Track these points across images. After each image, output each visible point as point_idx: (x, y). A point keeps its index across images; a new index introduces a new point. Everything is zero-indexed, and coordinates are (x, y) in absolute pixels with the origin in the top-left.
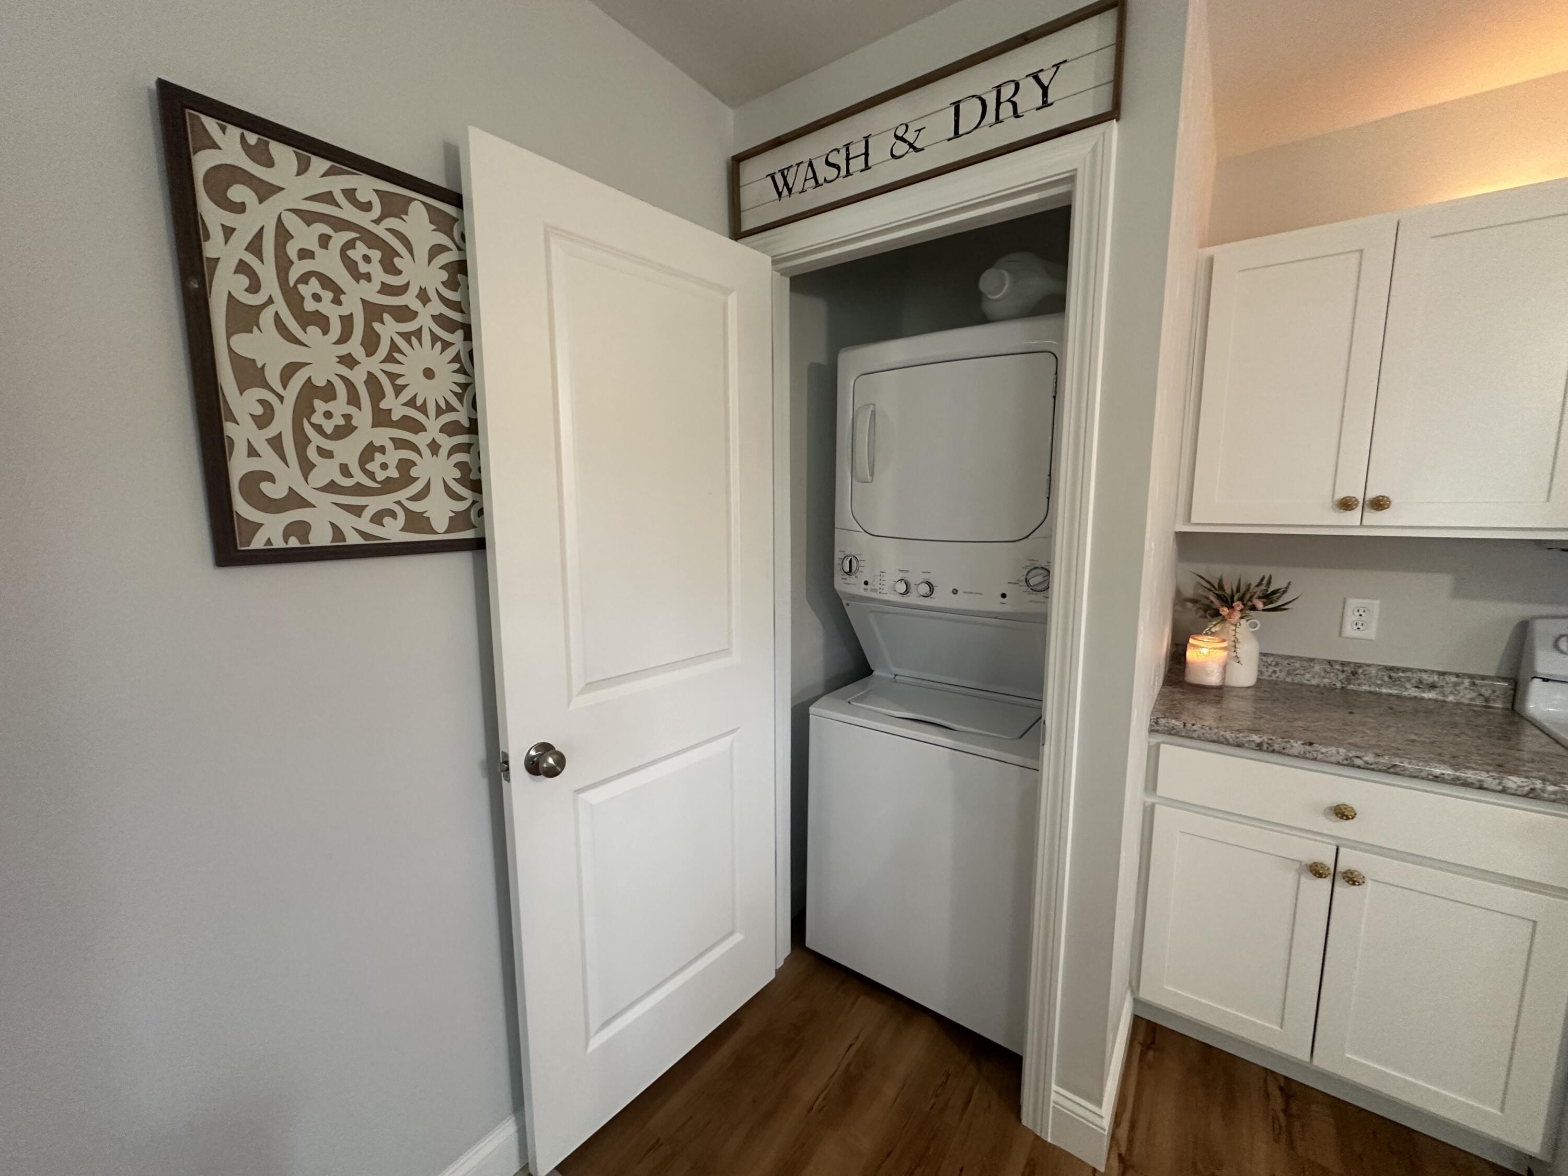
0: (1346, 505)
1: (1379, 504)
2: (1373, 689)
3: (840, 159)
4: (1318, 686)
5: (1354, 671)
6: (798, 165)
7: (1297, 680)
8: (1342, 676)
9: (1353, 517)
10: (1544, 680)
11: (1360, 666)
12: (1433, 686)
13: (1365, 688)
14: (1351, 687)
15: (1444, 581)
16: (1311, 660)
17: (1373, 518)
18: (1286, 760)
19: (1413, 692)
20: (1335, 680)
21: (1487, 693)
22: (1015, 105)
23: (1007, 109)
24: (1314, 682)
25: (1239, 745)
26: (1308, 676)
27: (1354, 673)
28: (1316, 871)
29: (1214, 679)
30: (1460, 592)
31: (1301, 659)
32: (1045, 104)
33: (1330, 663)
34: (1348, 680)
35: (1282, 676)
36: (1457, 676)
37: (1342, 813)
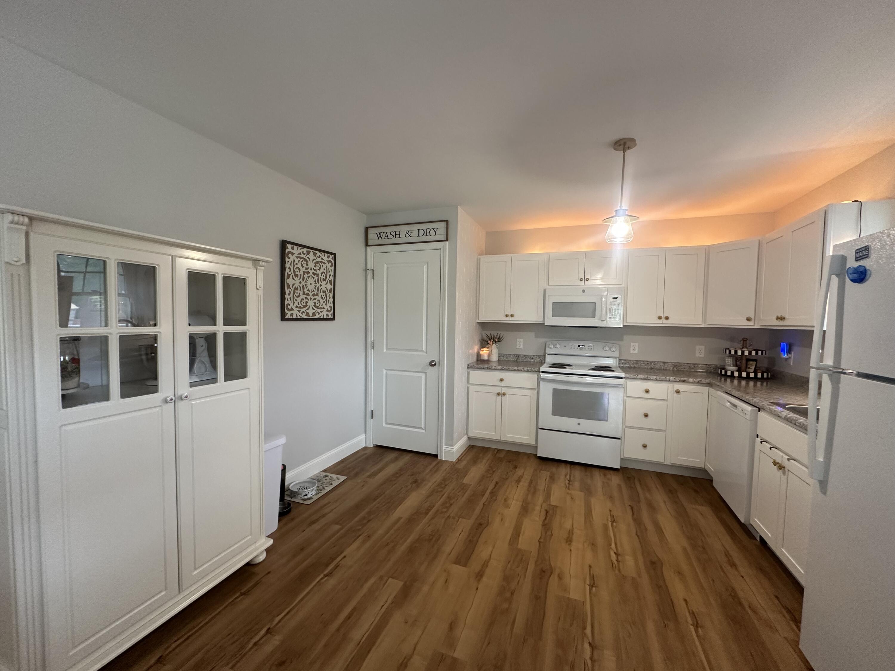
0: (507, 316)
1: (512, 316)
2: (522, 360)
3: (394, 234)
4: (512, 361)
5: (518, 356)
6: (383, 233)
7: (508, 359)
8: (516, 358)
9: (508, 319)
10: (548, 354)
11: (519, 355)
12: (532, 358)
13: (521, 360)
14: (518, 360)
15: (532, 334)
16: (510, 355)
17: (512, 319)
18: (491, 370)
19: (529, 360)
20: (515, 359)
21: (541, 359)
22: (430, 233)
23: (428, 234)
24: (511, 360)
25: (484, 368)
26: (510, 358)
27: (519, 357)
28: (499, 394)
29: (486, 358)
30: (537, 336)
31: (509, 354)
32: (435, 235)
33: (514, 355)
34: (518, 358)
35: (505, 359)
36: (537, 356)
37: (502, 380)
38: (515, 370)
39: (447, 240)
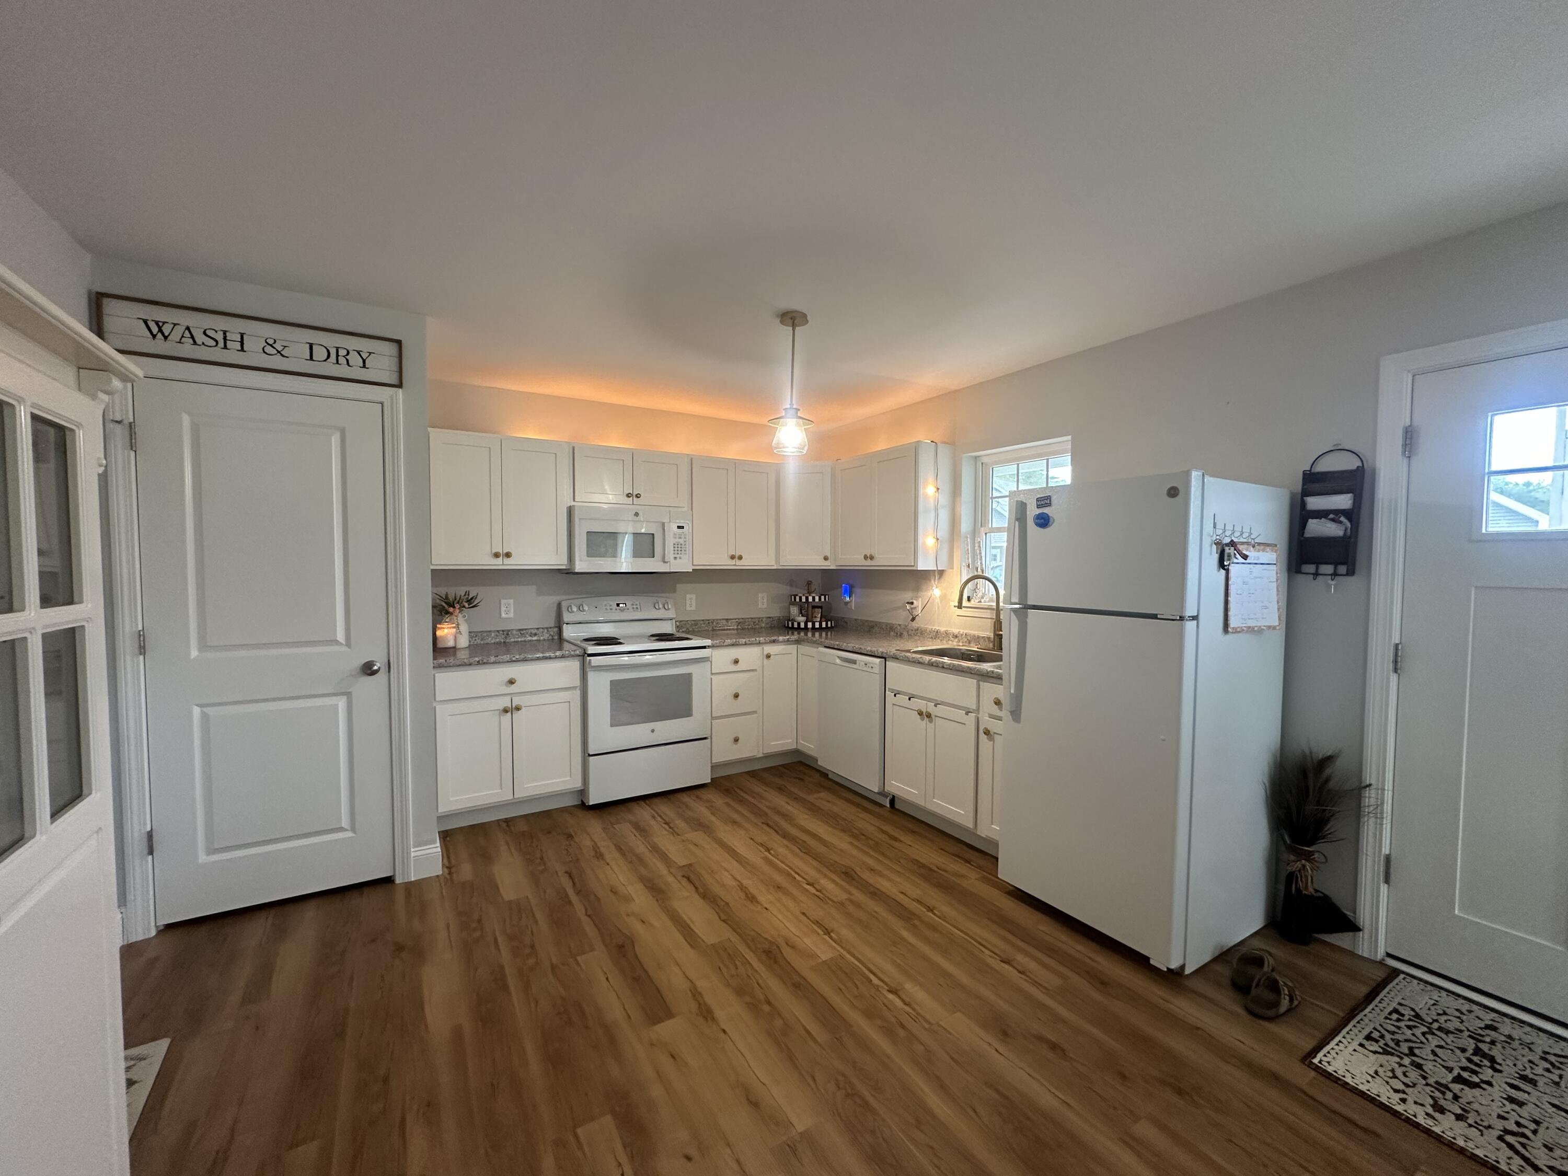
0: (497, 555)
1: (508, 555)
2: (516, 640)
3: (219, 337)
4: (494, 643)
5: (507, 633)
6: (175, 325)
7: (485, 642)
8: (503, 636)
9: (499, 561)
10: (567, 624)
11: (509, 631)
12: (535, 634)
13: (513, 640)
14: (507, 641)
15: (532, 589)
16: (490, 631)
17: (507, 561)
18: (487, 666)
19: (530, 638)
20: (501, 639)
21: (552, 633)
22: (347, 361)
23: (342, 360)
24: (492, 642)
25: (470, 664)
26: (490, 639)
27: (508, 634)
28: (506, 711)
29: (451, 644)
30: (540, 593)
31: (486, 632)
32: (364, 366)
33: (498, 631)
34: (506, 638)
35: (479, 641)
36: (543, 628)
37: (511, 682)
38: (538, 659)
39: (400, 385)
